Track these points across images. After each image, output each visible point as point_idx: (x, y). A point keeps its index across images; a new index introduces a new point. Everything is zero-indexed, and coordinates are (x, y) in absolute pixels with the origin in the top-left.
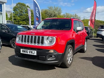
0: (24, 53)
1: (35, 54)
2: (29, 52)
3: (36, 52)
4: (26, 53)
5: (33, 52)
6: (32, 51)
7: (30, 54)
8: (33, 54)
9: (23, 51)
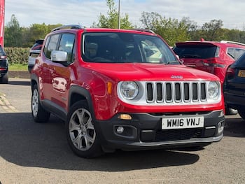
0: (172, 128)
2: (185, 123)
4: (179, 127)
5: (196, 122)
6: (193, 118)
7: (190, 126)
8: (196, 126)
9: (169, 123)
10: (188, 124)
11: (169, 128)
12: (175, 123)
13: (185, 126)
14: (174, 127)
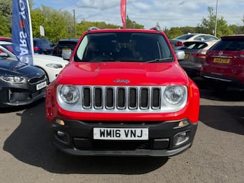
0: (106, 138)
1: (145, 137)
2: (123, 134)
3: (146, 131)
4: (115, 138)
5: (138, 134)
6: (133, 130)
7: (129, 138)
8: (137, 138)
9: (102, 134)
10: (127, 136)
11: (102, 138)
12: (109, 134)
13: (123, 137)
14: (109, 138)
